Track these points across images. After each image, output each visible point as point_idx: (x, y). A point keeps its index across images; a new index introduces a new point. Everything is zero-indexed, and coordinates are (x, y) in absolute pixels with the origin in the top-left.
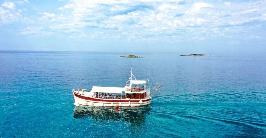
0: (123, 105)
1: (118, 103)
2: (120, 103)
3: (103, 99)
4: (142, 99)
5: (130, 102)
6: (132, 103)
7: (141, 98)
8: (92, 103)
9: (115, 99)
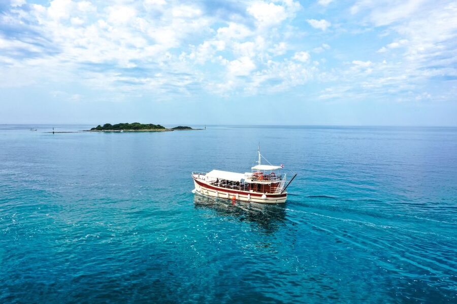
0: (241, 199)
1: (235, 194)
2: (237, 195)
3: (218, 187)
4: (267, 194)
5: (249, 195)
6: (252, 197)
7: (265, 192)
8: (206, 191)
9: (232, 188)
